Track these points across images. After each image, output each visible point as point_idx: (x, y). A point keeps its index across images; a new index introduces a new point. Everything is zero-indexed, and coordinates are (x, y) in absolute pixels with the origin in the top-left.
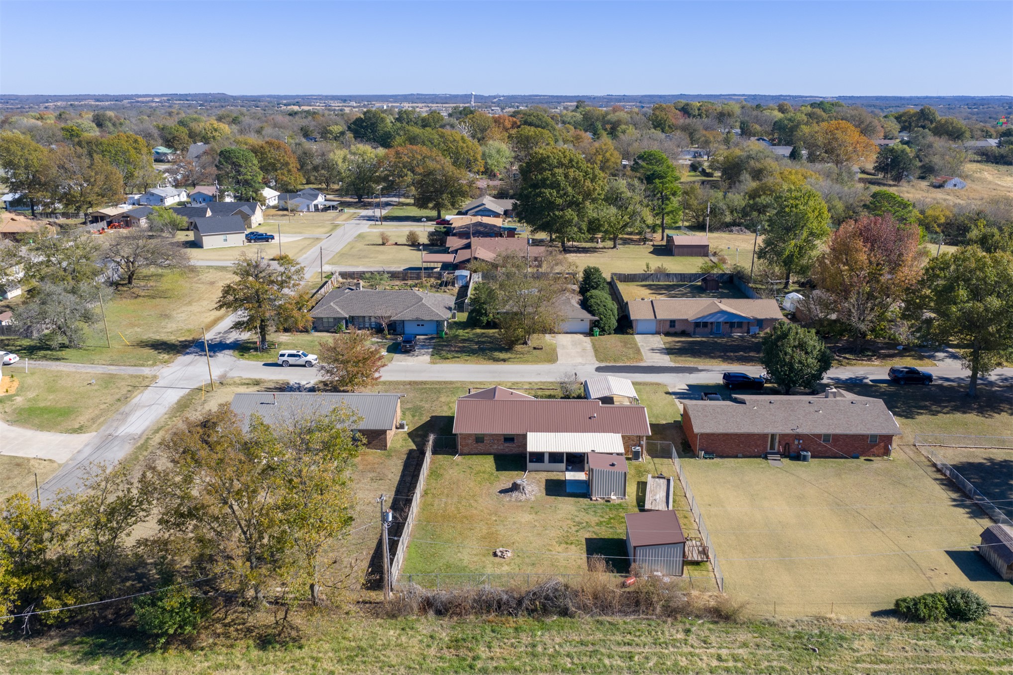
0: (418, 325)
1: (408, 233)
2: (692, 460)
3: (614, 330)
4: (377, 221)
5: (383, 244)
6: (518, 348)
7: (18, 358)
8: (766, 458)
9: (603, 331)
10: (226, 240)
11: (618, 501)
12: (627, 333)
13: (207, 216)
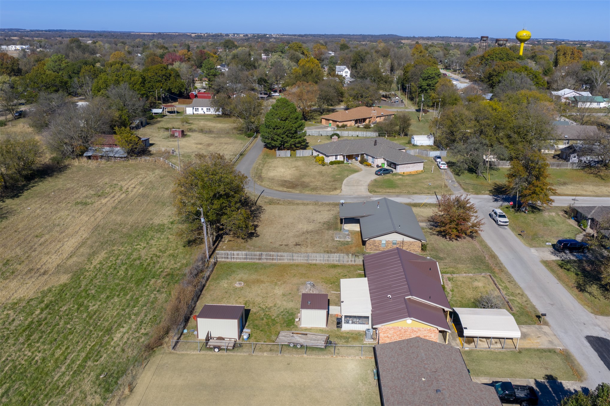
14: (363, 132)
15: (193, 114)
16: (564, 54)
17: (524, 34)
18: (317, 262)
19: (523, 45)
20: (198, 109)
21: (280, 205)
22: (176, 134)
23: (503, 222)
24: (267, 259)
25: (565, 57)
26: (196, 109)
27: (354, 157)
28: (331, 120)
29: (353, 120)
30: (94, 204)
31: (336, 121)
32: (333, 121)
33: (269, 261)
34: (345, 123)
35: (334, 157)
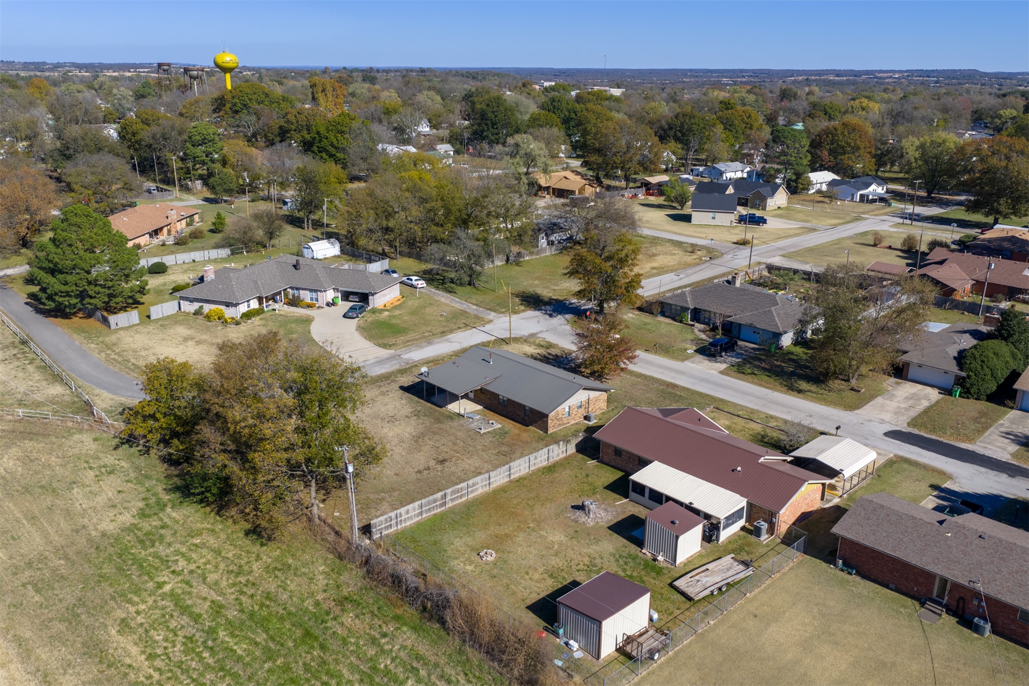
0: (755, 332)
1: (905, 236)
2: (824, 565)
3: (987, 396)
4: (906, 218)
5: (875, 245)
6: (836, 384)
7: (425, 285)
8: (923, 604)
9: (967, 393)
10: (714, 218)
11: (665, 565)
12: (1005, 405)
13: (727, 192)
16: (323, 91)
17: (228, 59)
19: (228, 76)
24: (453, 500)
25: (326, 95)
29: (147, 234)
33: (456, 502)
35: (246, 304)
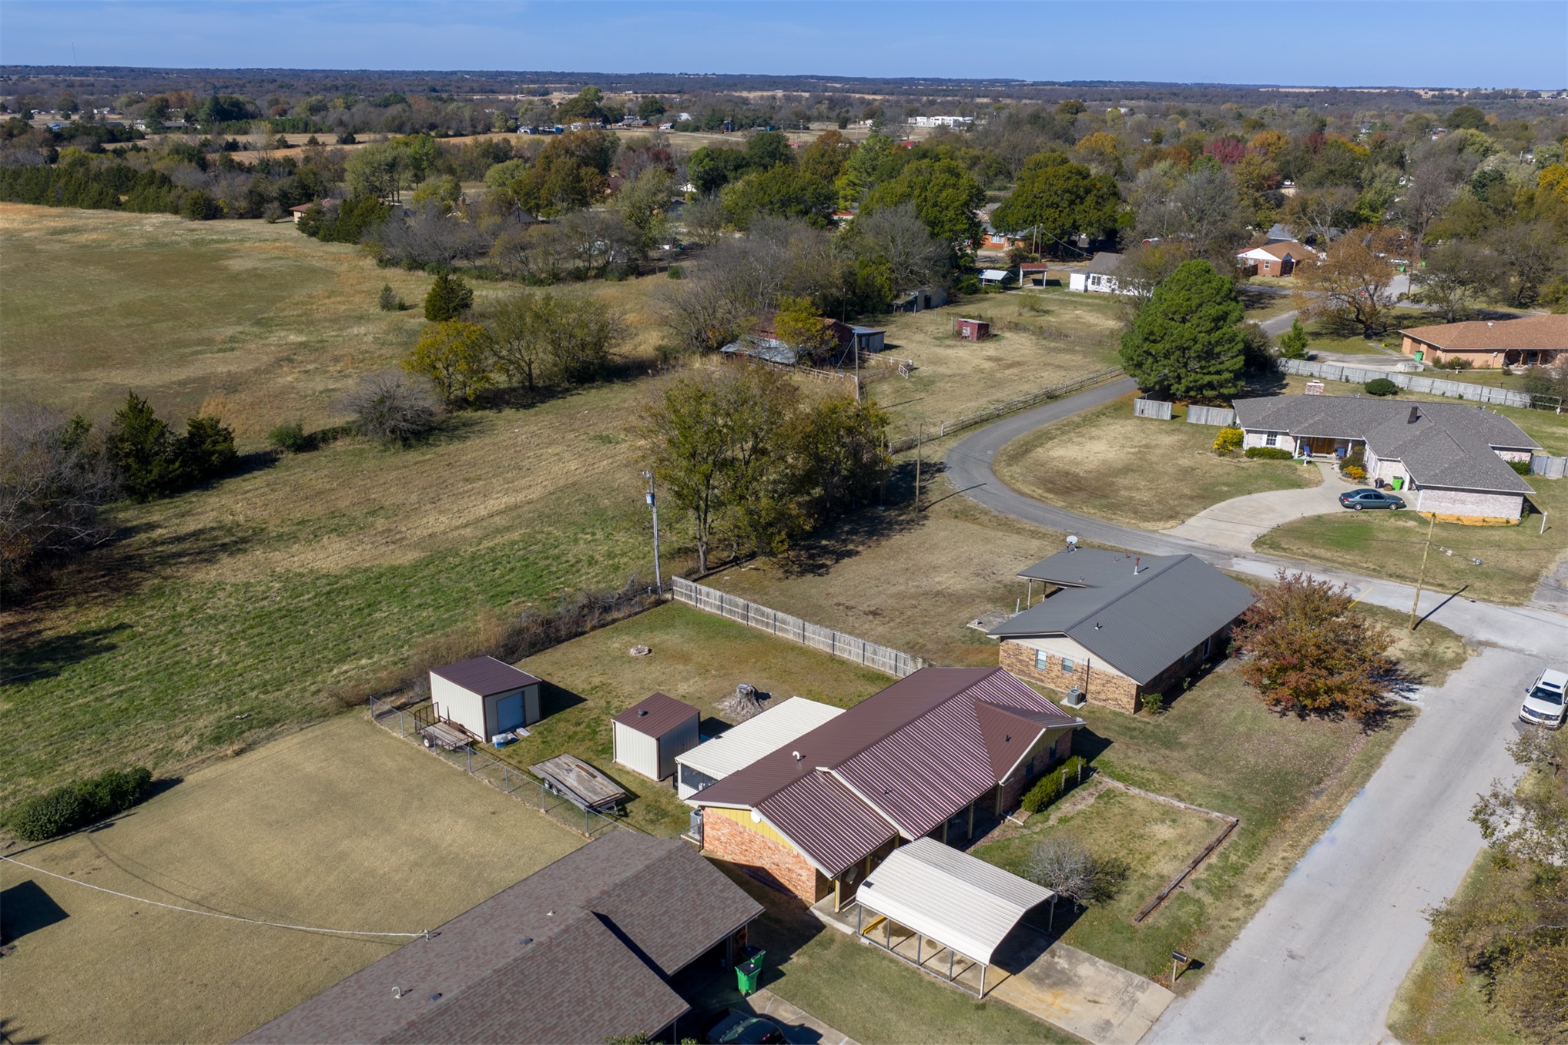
14: (1479, 388)
15: (1086, 290)
18: (851, 658)
20: (1099, 278)
21: (980, 524)
22: (967, 331)
23: (1540, 715)
24: (757, 621)
26: (1094, 278)
27: (1336, 446)
28: (1425, 343)
29: (1500, 351)
30: (618, 446)
31: (1436, 348)
32: (1429, 346)
33: (759, 627)
34: (1463, 357)
35: (1265, 437)
